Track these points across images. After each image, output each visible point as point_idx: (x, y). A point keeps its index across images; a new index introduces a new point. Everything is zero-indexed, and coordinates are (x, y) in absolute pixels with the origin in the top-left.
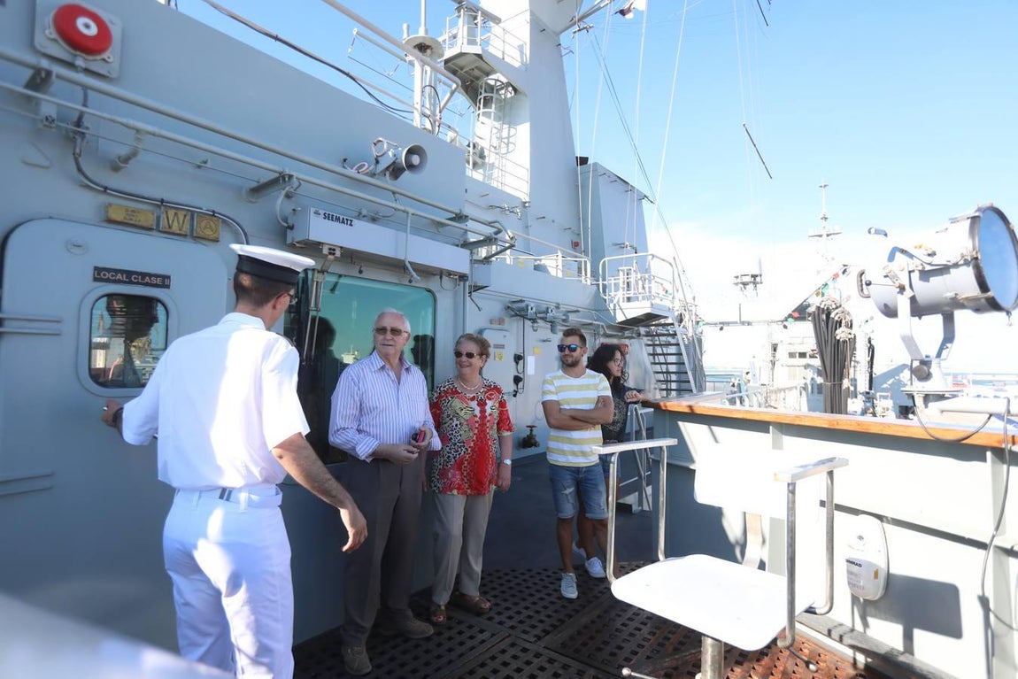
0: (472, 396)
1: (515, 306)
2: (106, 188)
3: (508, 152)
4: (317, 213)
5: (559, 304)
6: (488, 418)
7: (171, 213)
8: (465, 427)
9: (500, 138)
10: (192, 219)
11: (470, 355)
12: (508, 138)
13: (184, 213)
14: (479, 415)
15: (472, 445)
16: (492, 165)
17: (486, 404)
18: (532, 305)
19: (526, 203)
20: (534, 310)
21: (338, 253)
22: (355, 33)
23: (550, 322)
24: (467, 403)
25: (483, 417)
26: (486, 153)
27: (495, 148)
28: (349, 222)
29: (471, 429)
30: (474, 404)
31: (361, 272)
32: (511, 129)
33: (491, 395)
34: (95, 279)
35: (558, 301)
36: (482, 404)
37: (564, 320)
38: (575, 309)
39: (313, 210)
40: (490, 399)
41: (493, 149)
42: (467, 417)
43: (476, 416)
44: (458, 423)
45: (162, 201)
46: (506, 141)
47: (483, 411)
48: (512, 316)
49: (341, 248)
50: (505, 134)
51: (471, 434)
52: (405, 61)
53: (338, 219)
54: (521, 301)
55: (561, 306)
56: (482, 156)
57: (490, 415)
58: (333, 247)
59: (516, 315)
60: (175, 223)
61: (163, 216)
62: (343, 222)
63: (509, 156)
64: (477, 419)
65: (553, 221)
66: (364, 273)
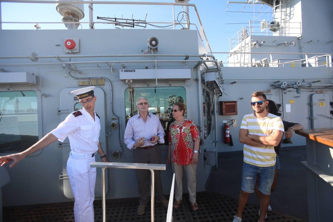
0: (178, 126)
1: (276, 84)
2: (77, 78)
3: (290, 19)
4: (122, 71)
5: (304, 80)
6: (183, 134)
7: (92, 80)
8: (175, 138)
9: (286, 15)
10: (97, 80)
11: (175, 111)
12: (290, 13)
13: (94, 80)
14: (179, 133)
15: (177, 145)
16: (282, 28)
17: (182, 128)
18: (285, 82)
19: (300, 37)
20: (286, 84)
21: (131, 82)
22: (228, 3)
23: (296, 89)
24: (176, 129)
25: (181, 134)
26: (280, 23)
27: (284, 20)
28: (134, 71)
29: (177, 139)
30: (178, 129)
31: (148, 85)
32: (291, 9)
33: (185, 124)
34: (74, 100)
35: (303, 79)
36: (181, 128)
37: (309, 87)
38: (318, 80)
39: (120, 70)
40: (184, 126)
41: (283, 21)
42: (176, 134)
43: (178, 133)
44: (173, 137)
45: (89, 78)
46: (289, 15)
47: (181, 131)
48: (274, 88)
49: (132, 79)
50: (288, 12)
51: (177, 141)
52: (248, 3)
53: (129, 71)
54: (279, 82)
55: (305, 80)
56: (278, 25)
57: (183, 132)
58: (129, 80)
59: (276, 88)
60: (93, 83)
61: (90, 82)
62: (131, 71)
63: (291, 21)
64: (179, 135)
65: (318, 41)
66: (149, 85)
